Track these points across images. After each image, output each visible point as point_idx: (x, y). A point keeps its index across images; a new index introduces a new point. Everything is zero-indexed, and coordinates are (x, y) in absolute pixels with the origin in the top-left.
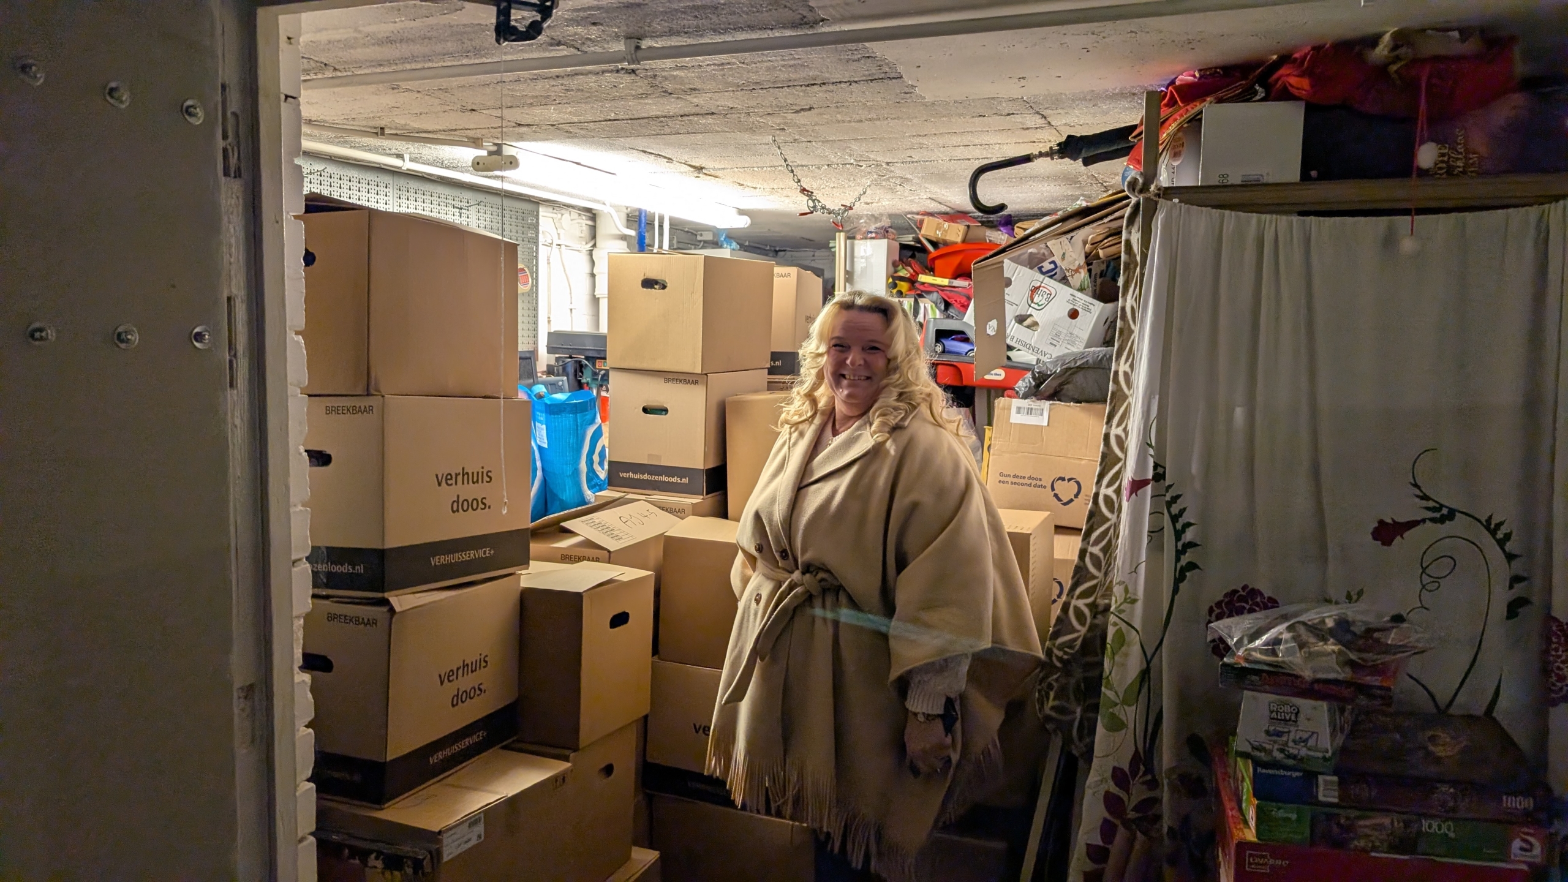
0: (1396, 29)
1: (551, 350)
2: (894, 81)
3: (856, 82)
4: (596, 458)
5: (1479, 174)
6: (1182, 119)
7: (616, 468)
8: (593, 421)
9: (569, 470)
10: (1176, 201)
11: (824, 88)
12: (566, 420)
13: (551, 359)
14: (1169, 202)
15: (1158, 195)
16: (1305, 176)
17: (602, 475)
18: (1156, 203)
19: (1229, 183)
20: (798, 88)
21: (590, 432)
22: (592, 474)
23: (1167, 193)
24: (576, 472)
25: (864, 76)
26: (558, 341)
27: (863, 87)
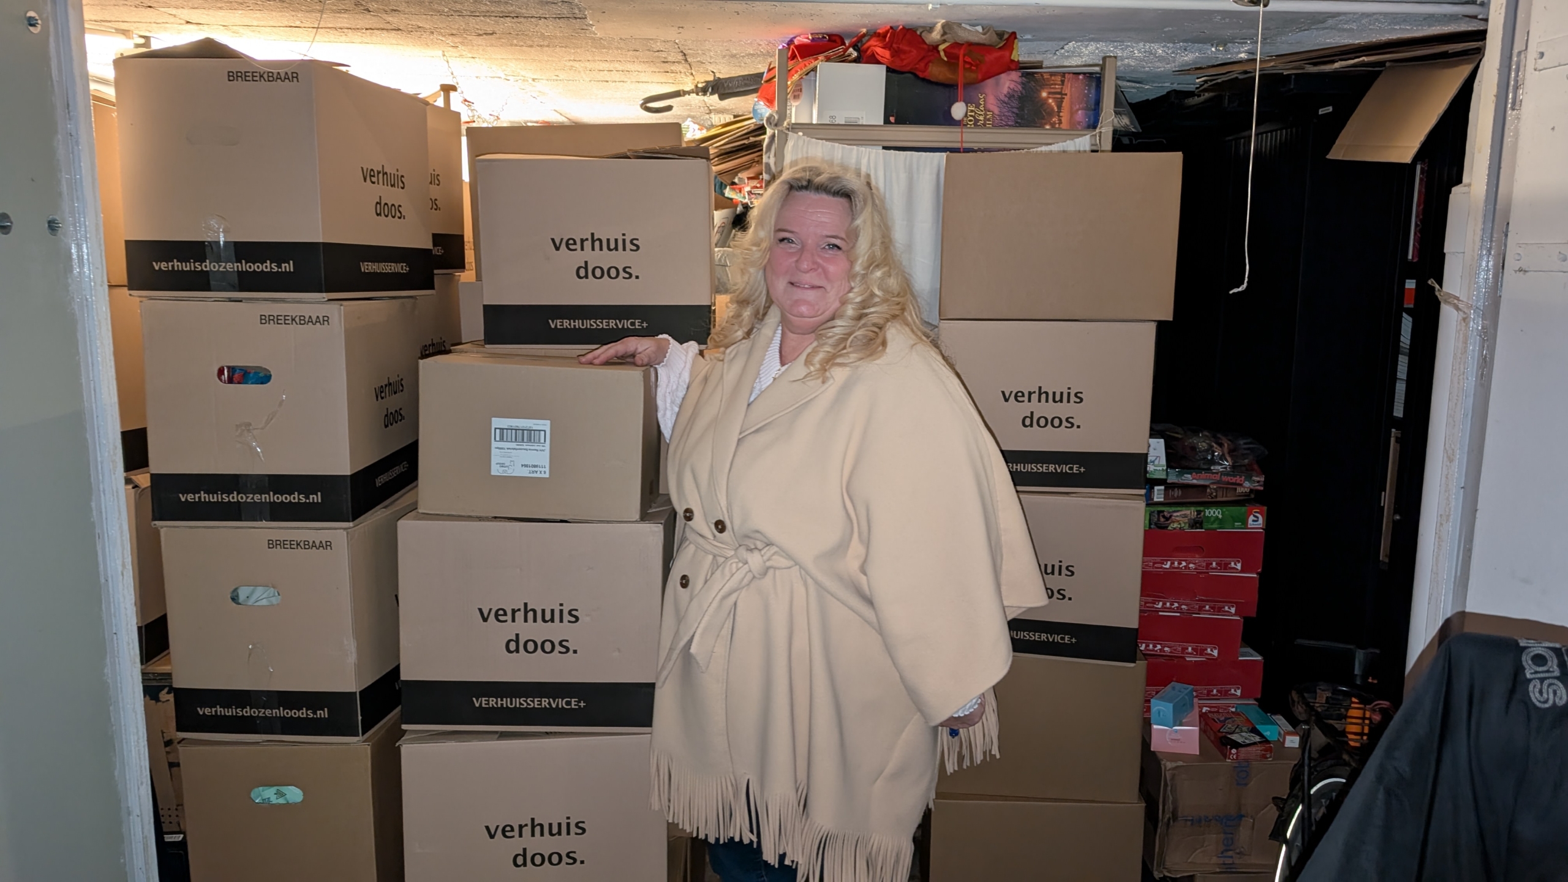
0: (944, 21)
2: (578, 20)
3: (545, 18)
5: (994, 126)
6: (802, 72)
10: (801, 134)
11: (516, 20)
14: (795, 135)
15: (788, 129)
16: (887, 121)
18: (787, 135)
19: (836, 123)
20: (493, 18)
23: (795, 127)
25: (555, 14)
27: (550, 23)
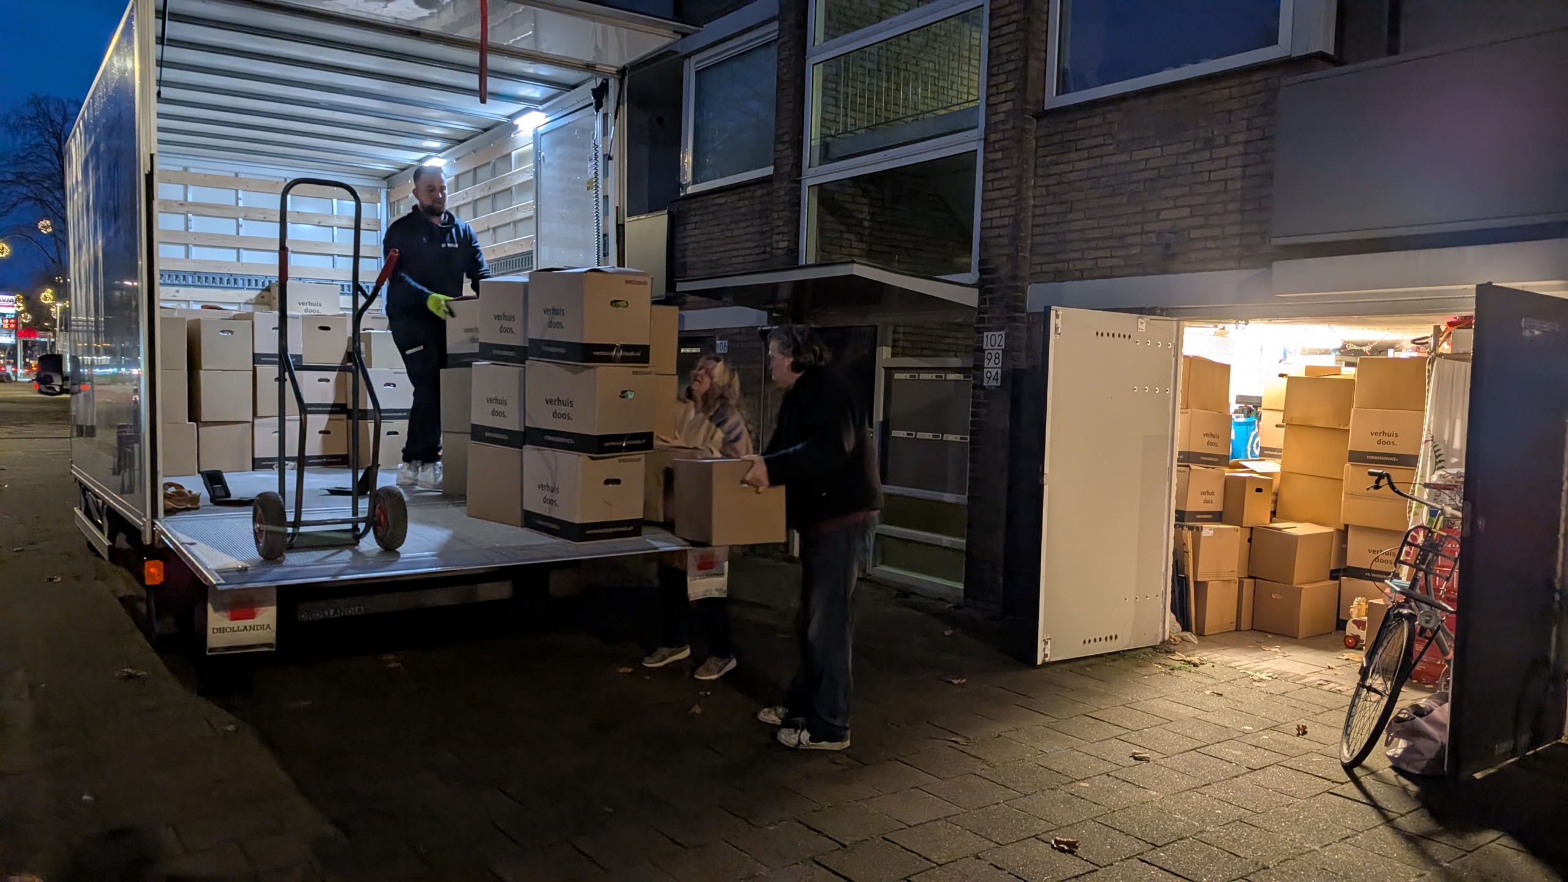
1: (1237, 402)
4: (1255, 445)
7: (1263, 449)
8: (1254, 430)
9: (1243, 449)
10: (1442, 357)
12: (1243, 428)
13: (1237, 407)
17: (1257, 452)
21: (1253, 434)
22: (1252, 452)
23: (1440, 355)
24: (1246, 450)
26: (1240, 399)
